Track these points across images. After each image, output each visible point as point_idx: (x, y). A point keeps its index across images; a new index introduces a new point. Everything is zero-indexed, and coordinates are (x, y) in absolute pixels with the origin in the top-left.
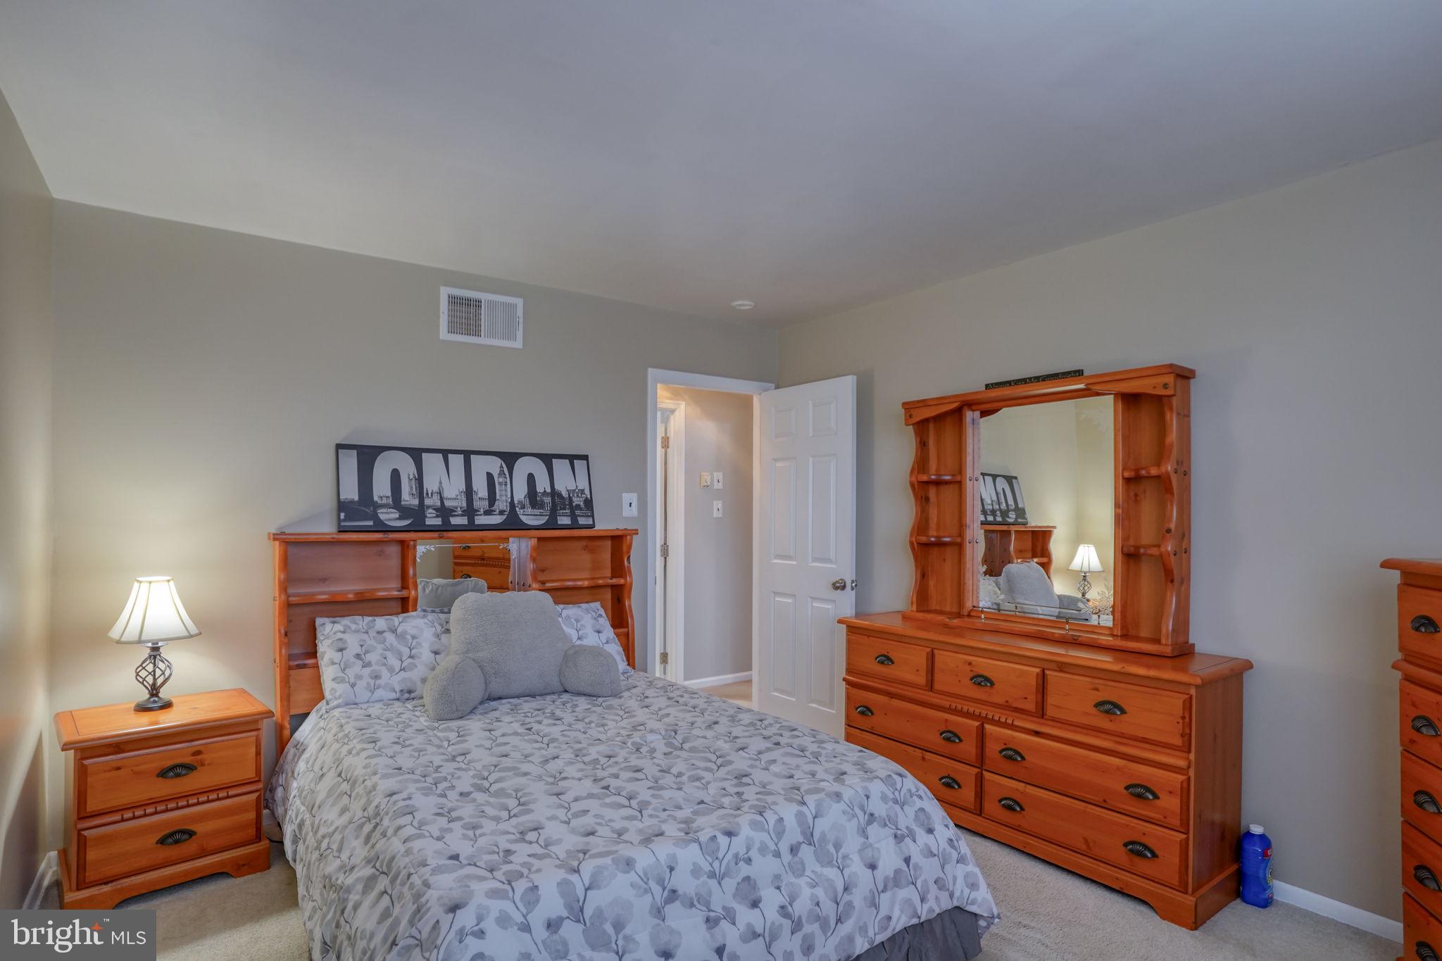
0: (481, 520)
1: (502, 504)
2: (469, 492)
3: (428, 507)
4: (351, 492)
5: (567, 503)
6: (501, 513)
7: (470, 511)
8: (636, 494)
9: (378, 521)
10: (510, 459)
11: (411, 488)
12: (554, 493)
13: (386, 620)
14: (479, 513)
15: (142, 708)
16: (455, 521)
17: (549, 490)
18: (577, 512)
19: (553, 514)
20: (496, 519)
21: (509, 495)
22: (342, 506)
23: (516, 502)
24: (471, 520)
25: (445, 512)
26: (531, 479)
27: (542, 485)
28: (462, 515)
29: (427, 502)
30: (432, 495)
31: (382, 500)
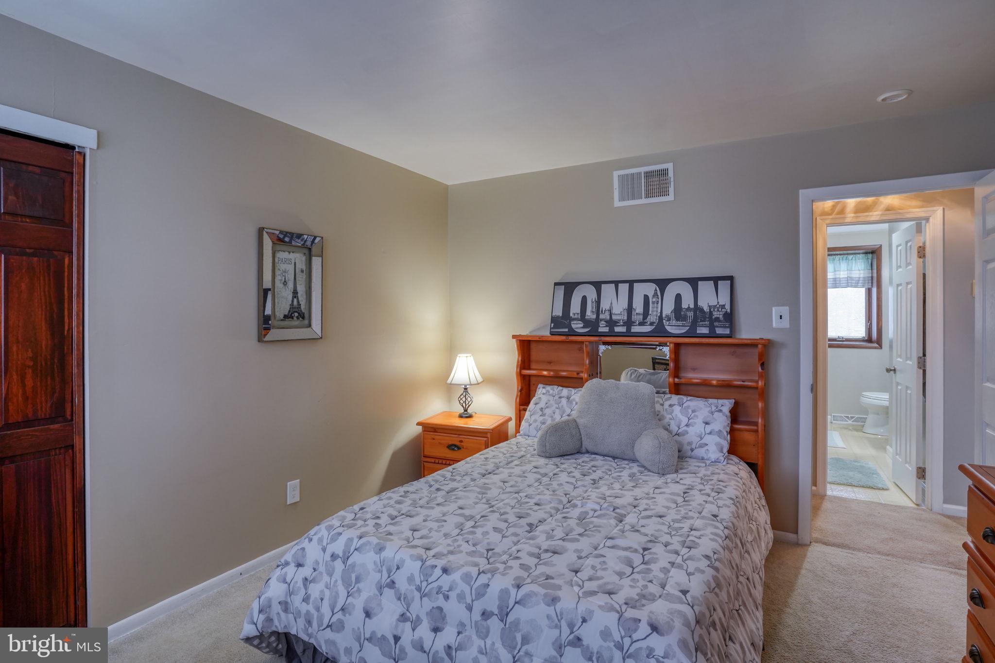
0: (636, 329)
1: (653, 317)
2: (630, 309)
3: (602, 320)
4: (559, 312)
5: (707, 316)
6: (652, 324)
7: (629, 323)
8: (787, 308)
9: (571, 329)
10: (662, 284)
11: (593, 307)
12: (697, 308)
13: (569, 390)
14: (635, 324)
15: (461, 416)
16: (617, 329)
17: (692, 306)
18: (716, 324)
19: (694, 324)
20: (647, 329)
21: (659, 311)
22: (554, 320)
23: (664, 316)
24: (629, 329)
25: (611, 323)
26: (678, 298)
27: (688, 301)
28: (623, 326)
29: (601, 316)
30: (605, 312)
31: (574, 316)
